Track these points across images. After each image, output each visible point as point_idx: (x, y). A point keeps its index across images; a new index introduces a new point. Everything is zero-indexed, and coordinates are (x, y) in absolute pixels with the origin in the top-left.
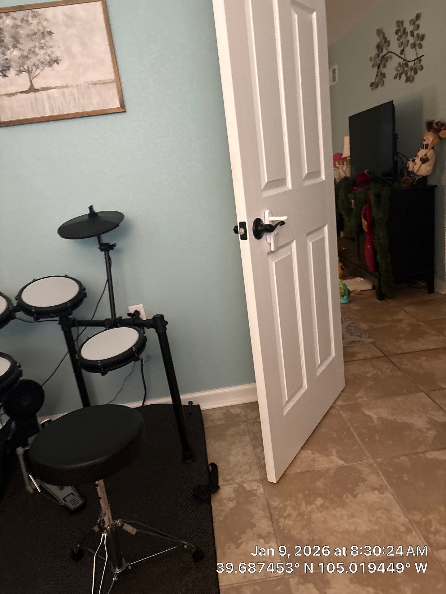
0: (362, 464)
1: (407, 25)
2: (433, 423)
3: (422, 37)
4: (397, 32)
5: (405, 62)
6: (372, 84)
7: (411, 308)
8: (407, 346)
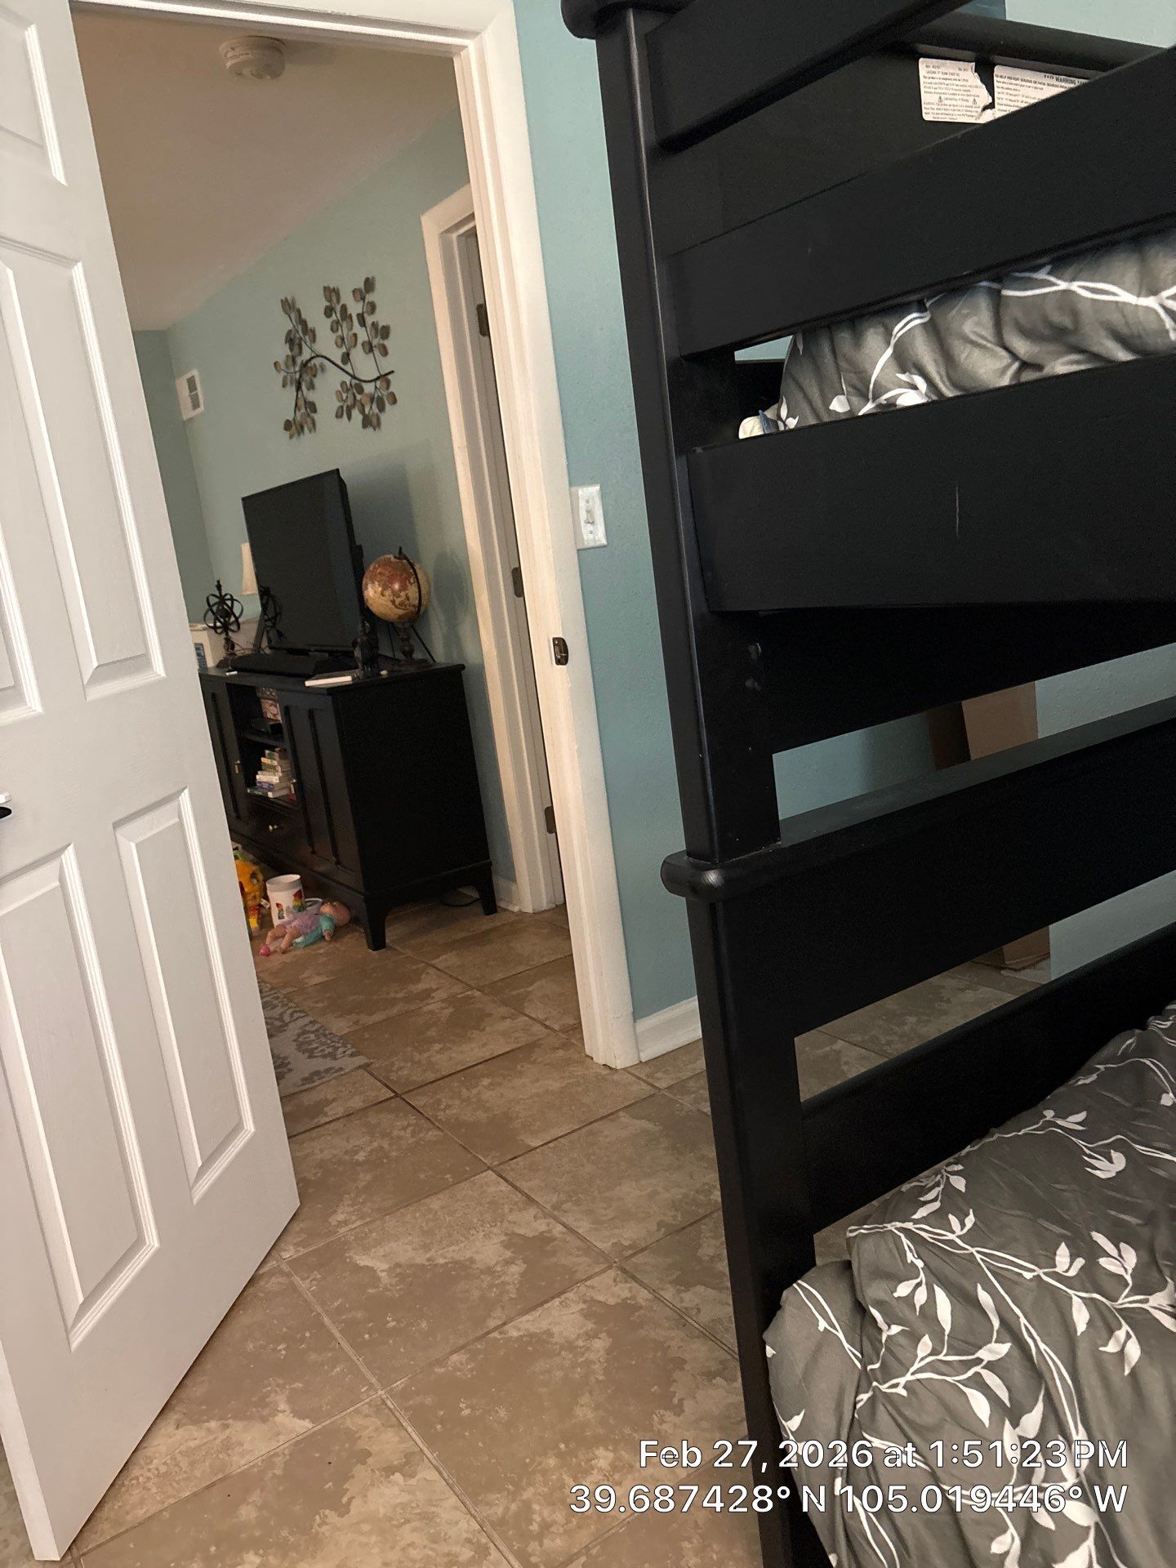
0: (357, 1411)
1: (347, 298)
2: (517, 1244)
3: (385, 332)
4: (329, 312)
5: (354, 382)
6: (288, 425)
7: (449, 960)
8: (446, 1058)
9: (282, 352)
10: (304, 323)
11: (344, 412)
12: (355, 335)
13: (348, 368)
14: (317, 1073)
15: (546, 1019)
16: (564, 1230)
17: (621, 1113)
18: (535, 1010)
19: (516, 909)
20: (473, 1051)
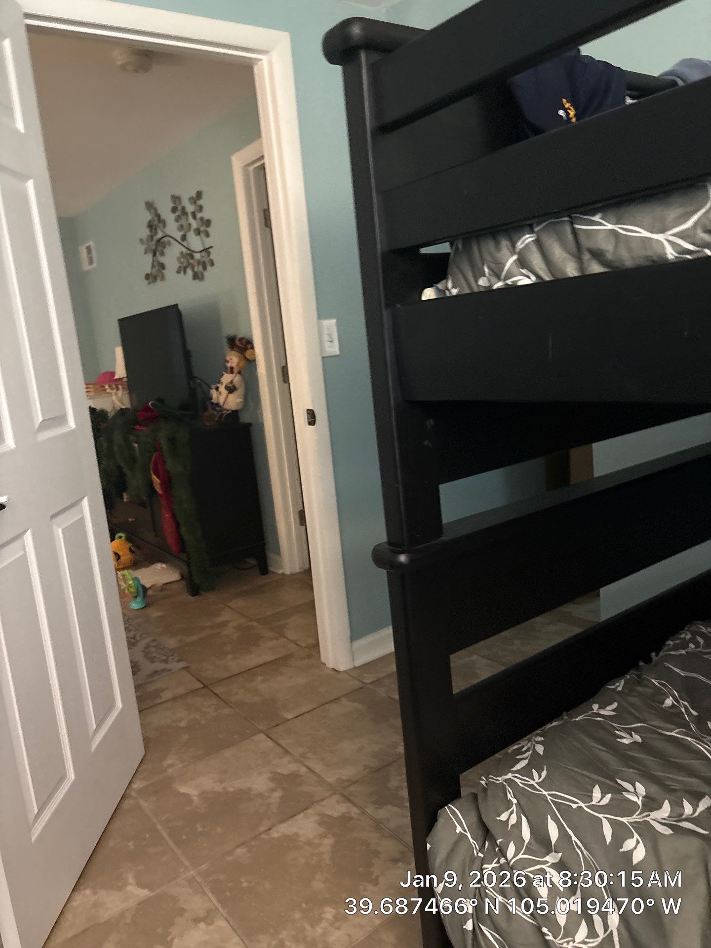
0: (177, 884)
1: (186, 203)
2: (277, 779)
3: (208, 223)
4: (174, 210)
5: (189, 252)
6: (147, 277)
7: (238, 603)
8: (236, 663)
9: (145, 232)
10: (159, 216)
11: (182, 270)
12: (190, 225)
13: (185, 244)
14: (156, 672)
15: (297, 640)
16: (307, 770)
17: (343, 699)
18: (291, 634)
19: (280, 572)
20: (252, 659)
